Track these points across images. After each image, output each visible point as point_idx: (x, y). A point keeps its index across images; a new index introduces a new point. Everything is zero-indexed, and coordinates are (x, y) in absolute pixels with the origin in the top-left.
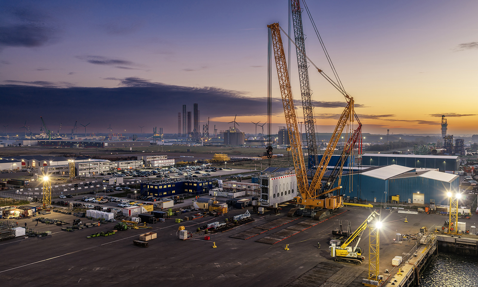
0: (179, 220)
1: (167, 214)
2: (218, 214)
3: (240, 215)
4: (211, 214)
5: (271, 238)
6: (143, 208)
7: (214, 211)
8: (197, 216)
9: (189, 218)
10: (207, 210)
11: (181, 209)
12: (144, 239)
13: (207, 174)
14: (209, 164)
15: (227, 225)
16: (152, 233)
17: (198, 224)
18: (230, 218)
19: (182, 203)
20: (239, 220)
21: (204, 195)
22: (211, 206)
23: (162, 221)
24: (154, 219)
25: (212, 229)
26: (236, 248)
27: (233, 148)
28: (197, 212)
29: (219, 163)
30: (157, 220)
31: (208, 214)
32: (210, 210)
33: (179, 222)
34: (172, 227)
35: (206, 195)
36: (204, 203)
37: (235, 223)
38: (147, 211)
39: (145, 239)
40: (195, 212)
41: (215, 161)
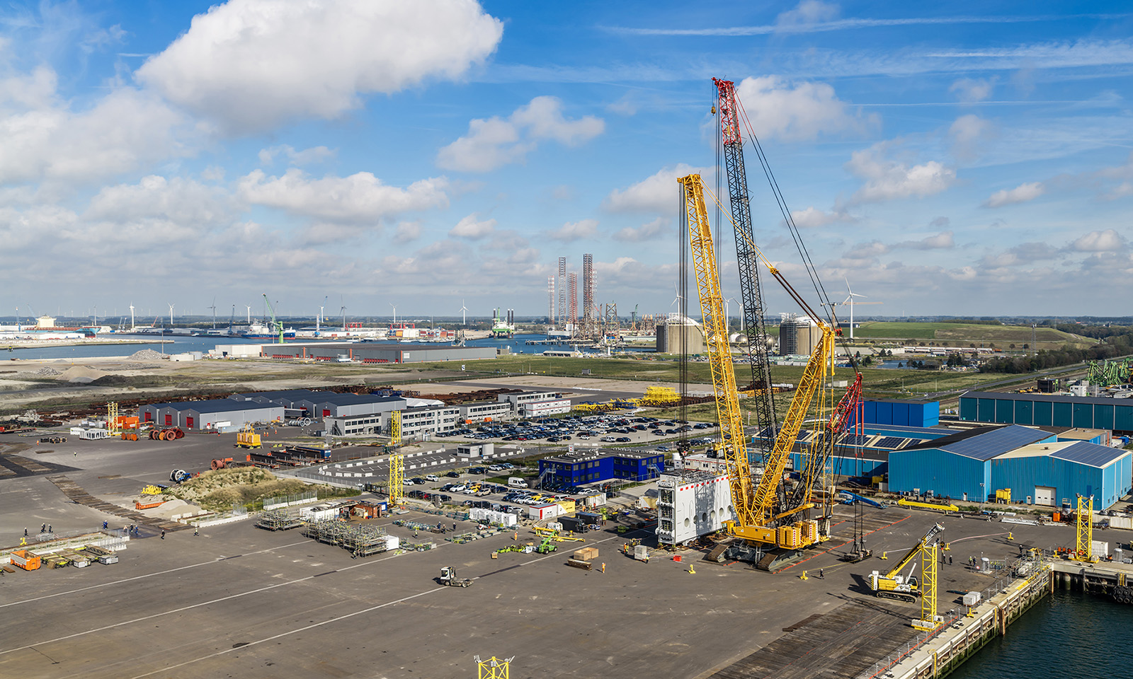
1: (601, 517)
6: (559, 506)
8: (649, 521)
12: (581, 558)
14: (639, 410)
21: (651, 482)
24: (583, 525)
29: (660, 407)
30: (588, 527)
35: (654, 481)
38: (568, 512)
41: (649, 401)
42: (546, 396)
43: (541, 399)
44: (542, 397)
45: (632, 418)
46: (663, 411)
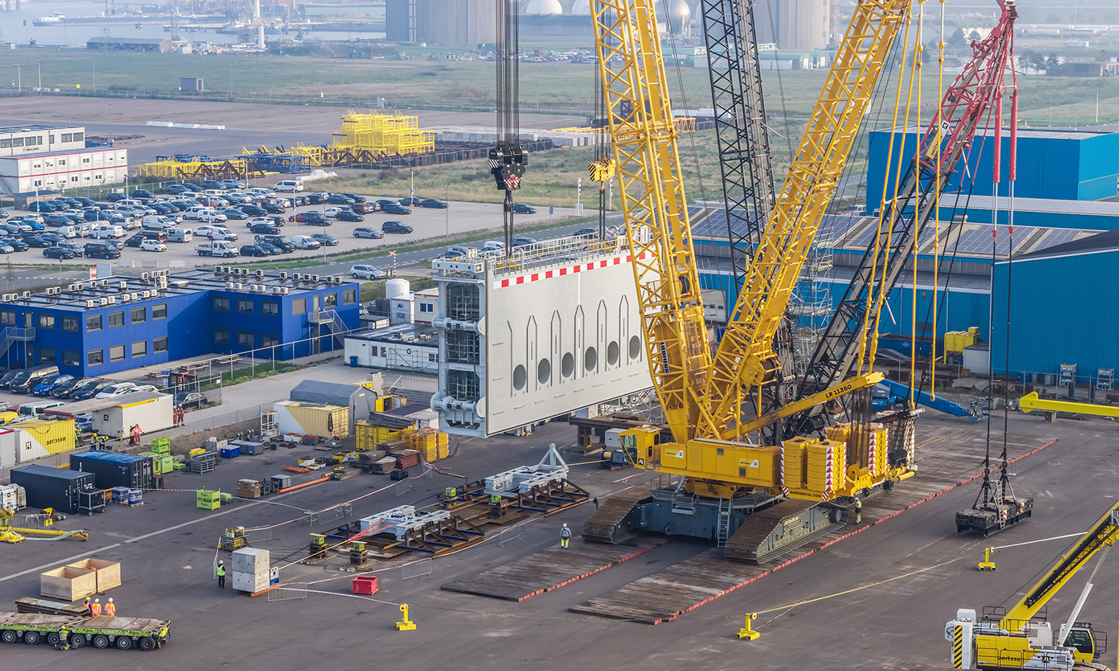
0: (217, 495)
1: (151, 466)
2: (405, 464)
3: (518, 471)
4: (367, 466)
5: (675, 584)
6: (25, 436)
7: (381, 447)
8: (296, 472)
9: (262, 488)
10: (347, 444)
11: (213, 439)
12: (61, 594)
13: (316, 236)
14: (320, 174)
15: (453, 520)
16: (95, 560)
17: (312, 513)
18: (468, 486)
19: (212, 404)
20: (514, 495)
21: (318, 363)
22: (364, 423)
23: (130, 503)
24: (90, 491)
25: (382, 539)
26: (506, 633)
27: (443, 69)
28: (295, 455)
29: (375, 167)
30: (104, 497)
31: (353, 465)
32: (362, 446)
33: (216, 505)
34: (188, 533)
35: (329, 359)
36: (329, 408)
37: (496, 511)
38: (47, 453)
39: (69, 589)
40: (282, 452)
41: (347, 153)
42: (58, 139)
43: (44, 148)
44: (46, 140)
45: (294, 196)
46: (382, 177)
